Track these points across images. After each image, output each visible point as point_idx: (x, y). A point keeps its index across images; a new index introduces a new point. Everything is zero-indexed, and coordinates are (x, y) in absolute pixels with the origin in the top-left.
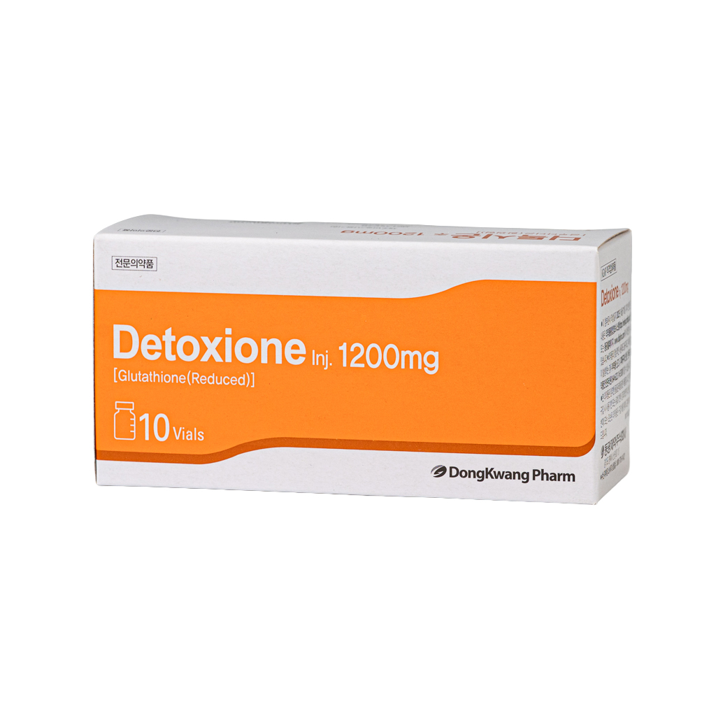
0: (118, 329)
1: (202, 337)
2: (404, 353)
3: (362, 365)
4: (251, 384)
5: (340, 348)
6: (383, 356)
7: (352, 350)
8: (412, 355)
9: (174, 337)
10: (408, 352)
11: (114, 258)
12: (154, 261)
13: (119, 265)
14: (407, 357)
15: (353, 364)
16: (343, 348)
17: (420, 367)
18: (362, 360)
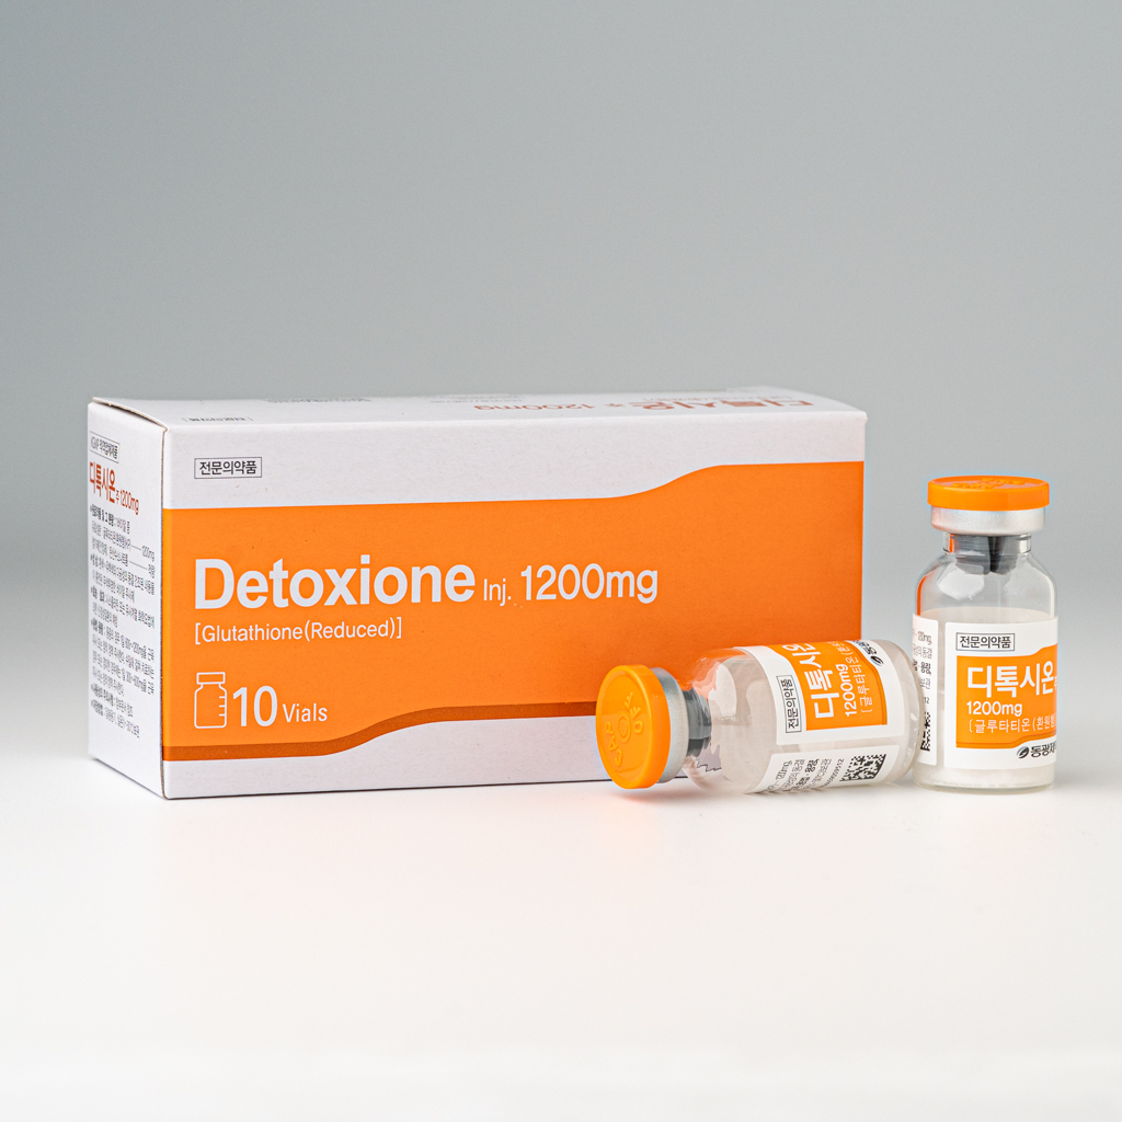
0: (202, 565)
1: (327, 571)
2: (610, 576)
3: (553, 597)
4: (396, 633)
5: (523, 574)
6: (581, 582)
7: (539, 575)
8: (621, 577)
9: (287, 572)
10: (617, 574)
11: (198, 462)
12: (257, 463)
13: (206, 471)
14: (615, 580)
15: (540, 596)
16: (527, 573)
17: (632, 594)
18: (553, 589)
